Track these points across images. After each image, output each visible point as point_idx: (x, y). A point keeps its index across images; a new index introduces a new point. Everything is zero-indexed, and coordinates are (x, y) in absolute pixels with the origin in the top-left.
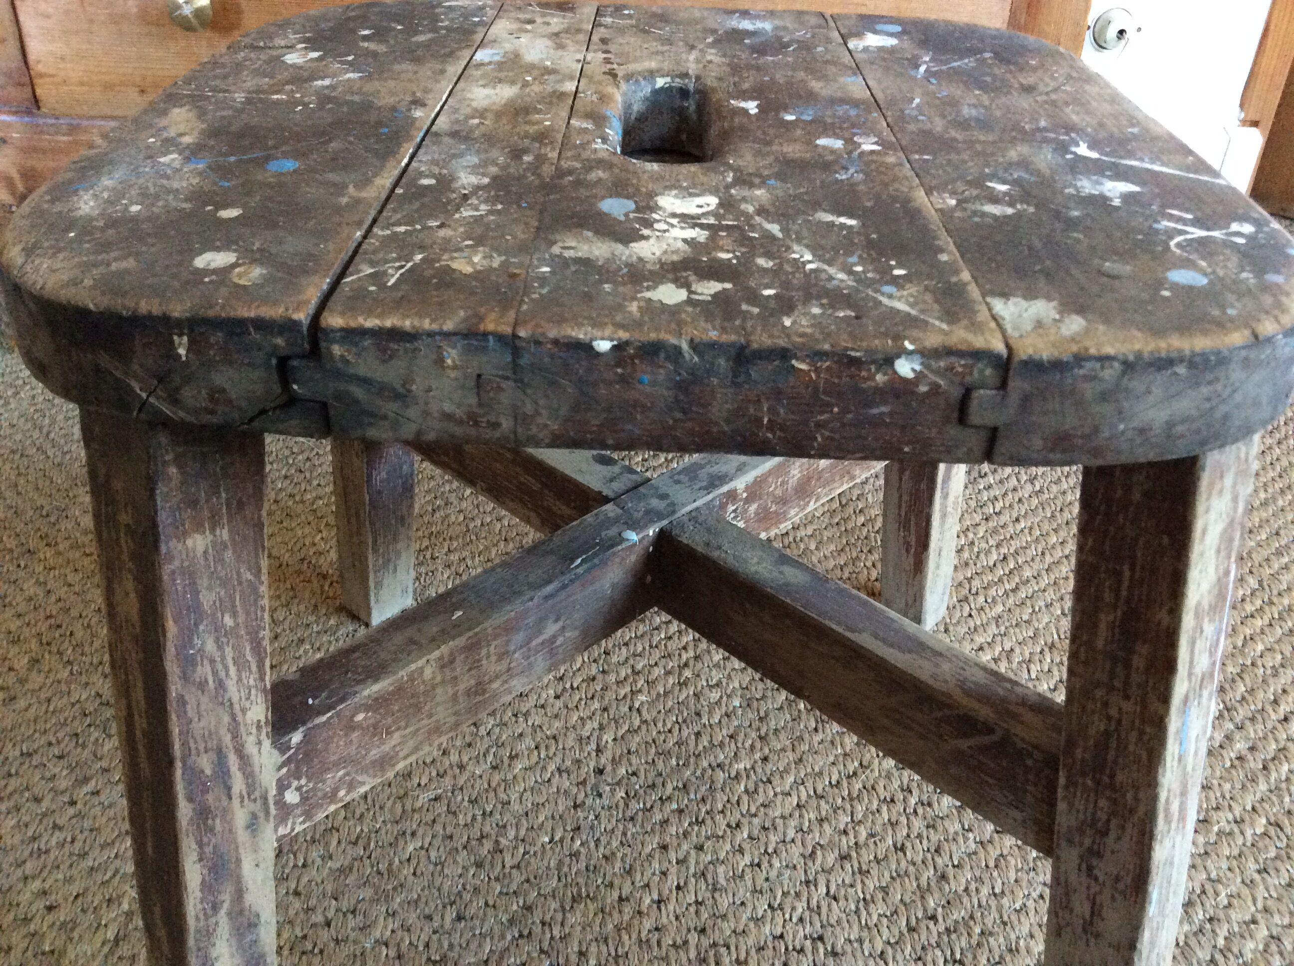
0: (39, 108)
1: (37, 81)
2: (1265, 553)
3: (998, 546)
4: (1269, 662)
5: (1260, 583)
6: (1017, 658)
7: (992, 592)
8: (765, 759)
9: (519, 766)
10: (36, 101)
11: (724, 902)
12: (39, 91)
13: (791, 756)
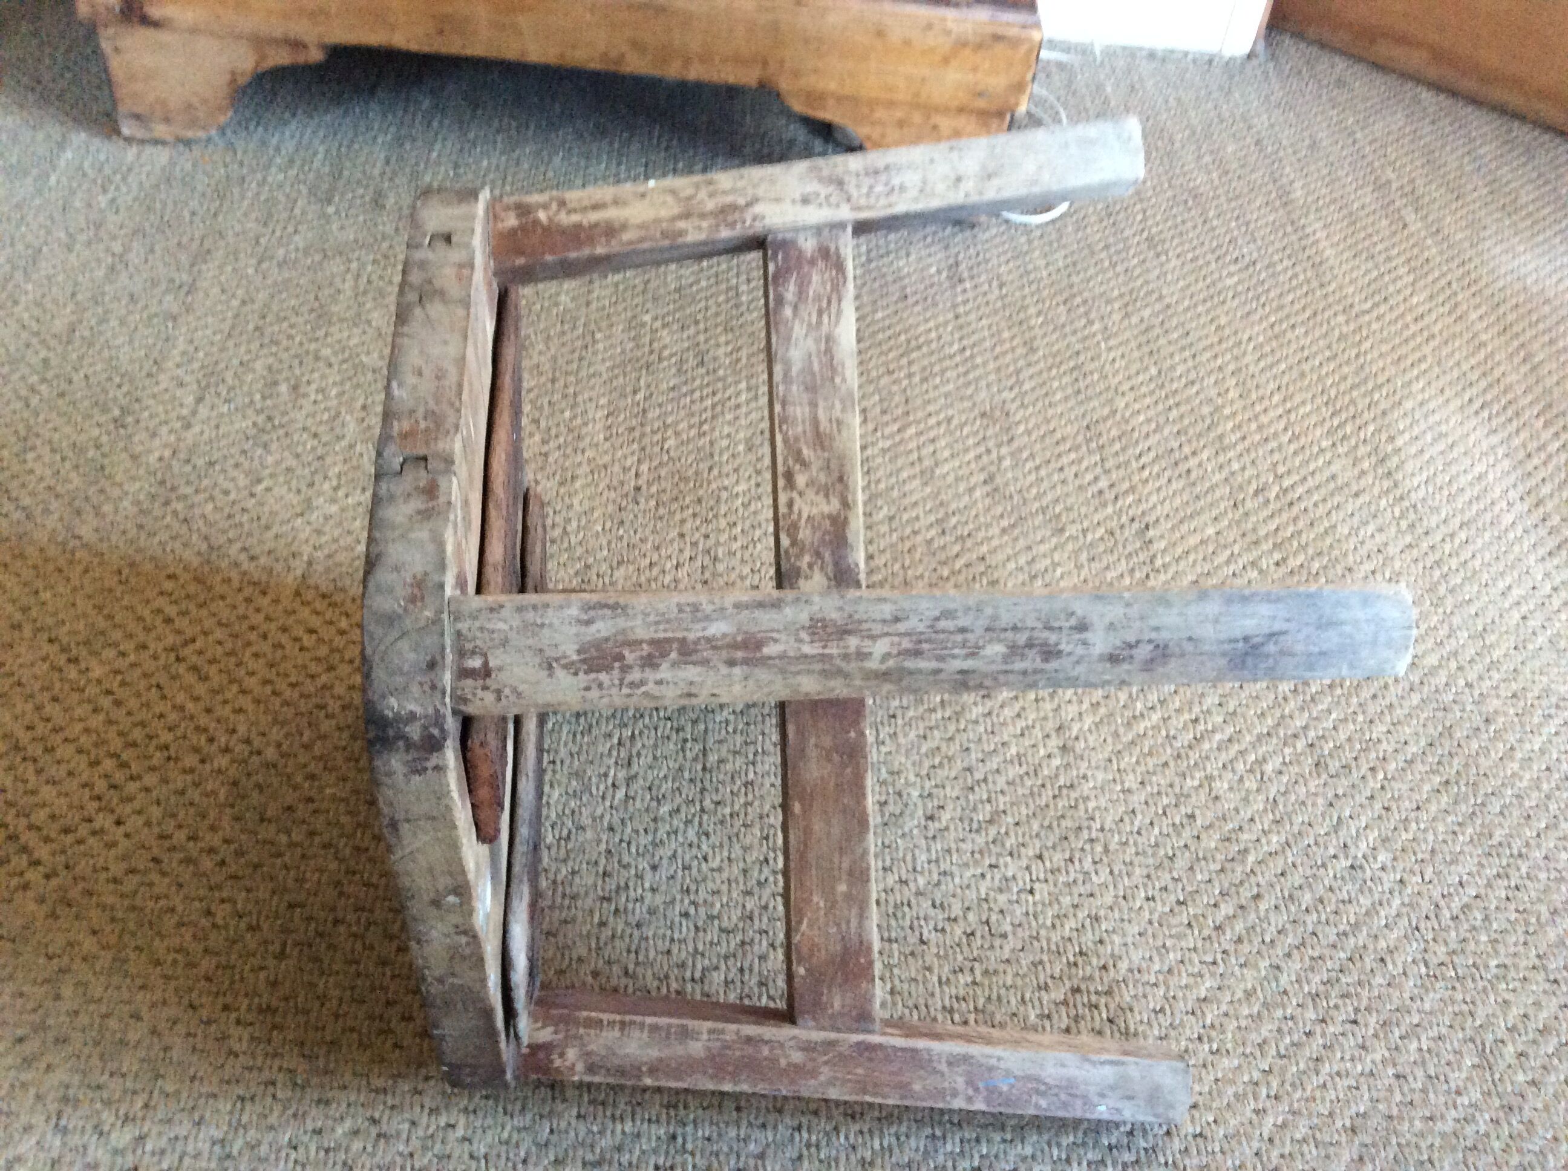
2: (1171, 349)
3: (961, 339)
4: (1145, 429)
5: (1160, 371)
6: (955, 422)
7: (948, 374)
9: (578, 484)
11: (721, 567)
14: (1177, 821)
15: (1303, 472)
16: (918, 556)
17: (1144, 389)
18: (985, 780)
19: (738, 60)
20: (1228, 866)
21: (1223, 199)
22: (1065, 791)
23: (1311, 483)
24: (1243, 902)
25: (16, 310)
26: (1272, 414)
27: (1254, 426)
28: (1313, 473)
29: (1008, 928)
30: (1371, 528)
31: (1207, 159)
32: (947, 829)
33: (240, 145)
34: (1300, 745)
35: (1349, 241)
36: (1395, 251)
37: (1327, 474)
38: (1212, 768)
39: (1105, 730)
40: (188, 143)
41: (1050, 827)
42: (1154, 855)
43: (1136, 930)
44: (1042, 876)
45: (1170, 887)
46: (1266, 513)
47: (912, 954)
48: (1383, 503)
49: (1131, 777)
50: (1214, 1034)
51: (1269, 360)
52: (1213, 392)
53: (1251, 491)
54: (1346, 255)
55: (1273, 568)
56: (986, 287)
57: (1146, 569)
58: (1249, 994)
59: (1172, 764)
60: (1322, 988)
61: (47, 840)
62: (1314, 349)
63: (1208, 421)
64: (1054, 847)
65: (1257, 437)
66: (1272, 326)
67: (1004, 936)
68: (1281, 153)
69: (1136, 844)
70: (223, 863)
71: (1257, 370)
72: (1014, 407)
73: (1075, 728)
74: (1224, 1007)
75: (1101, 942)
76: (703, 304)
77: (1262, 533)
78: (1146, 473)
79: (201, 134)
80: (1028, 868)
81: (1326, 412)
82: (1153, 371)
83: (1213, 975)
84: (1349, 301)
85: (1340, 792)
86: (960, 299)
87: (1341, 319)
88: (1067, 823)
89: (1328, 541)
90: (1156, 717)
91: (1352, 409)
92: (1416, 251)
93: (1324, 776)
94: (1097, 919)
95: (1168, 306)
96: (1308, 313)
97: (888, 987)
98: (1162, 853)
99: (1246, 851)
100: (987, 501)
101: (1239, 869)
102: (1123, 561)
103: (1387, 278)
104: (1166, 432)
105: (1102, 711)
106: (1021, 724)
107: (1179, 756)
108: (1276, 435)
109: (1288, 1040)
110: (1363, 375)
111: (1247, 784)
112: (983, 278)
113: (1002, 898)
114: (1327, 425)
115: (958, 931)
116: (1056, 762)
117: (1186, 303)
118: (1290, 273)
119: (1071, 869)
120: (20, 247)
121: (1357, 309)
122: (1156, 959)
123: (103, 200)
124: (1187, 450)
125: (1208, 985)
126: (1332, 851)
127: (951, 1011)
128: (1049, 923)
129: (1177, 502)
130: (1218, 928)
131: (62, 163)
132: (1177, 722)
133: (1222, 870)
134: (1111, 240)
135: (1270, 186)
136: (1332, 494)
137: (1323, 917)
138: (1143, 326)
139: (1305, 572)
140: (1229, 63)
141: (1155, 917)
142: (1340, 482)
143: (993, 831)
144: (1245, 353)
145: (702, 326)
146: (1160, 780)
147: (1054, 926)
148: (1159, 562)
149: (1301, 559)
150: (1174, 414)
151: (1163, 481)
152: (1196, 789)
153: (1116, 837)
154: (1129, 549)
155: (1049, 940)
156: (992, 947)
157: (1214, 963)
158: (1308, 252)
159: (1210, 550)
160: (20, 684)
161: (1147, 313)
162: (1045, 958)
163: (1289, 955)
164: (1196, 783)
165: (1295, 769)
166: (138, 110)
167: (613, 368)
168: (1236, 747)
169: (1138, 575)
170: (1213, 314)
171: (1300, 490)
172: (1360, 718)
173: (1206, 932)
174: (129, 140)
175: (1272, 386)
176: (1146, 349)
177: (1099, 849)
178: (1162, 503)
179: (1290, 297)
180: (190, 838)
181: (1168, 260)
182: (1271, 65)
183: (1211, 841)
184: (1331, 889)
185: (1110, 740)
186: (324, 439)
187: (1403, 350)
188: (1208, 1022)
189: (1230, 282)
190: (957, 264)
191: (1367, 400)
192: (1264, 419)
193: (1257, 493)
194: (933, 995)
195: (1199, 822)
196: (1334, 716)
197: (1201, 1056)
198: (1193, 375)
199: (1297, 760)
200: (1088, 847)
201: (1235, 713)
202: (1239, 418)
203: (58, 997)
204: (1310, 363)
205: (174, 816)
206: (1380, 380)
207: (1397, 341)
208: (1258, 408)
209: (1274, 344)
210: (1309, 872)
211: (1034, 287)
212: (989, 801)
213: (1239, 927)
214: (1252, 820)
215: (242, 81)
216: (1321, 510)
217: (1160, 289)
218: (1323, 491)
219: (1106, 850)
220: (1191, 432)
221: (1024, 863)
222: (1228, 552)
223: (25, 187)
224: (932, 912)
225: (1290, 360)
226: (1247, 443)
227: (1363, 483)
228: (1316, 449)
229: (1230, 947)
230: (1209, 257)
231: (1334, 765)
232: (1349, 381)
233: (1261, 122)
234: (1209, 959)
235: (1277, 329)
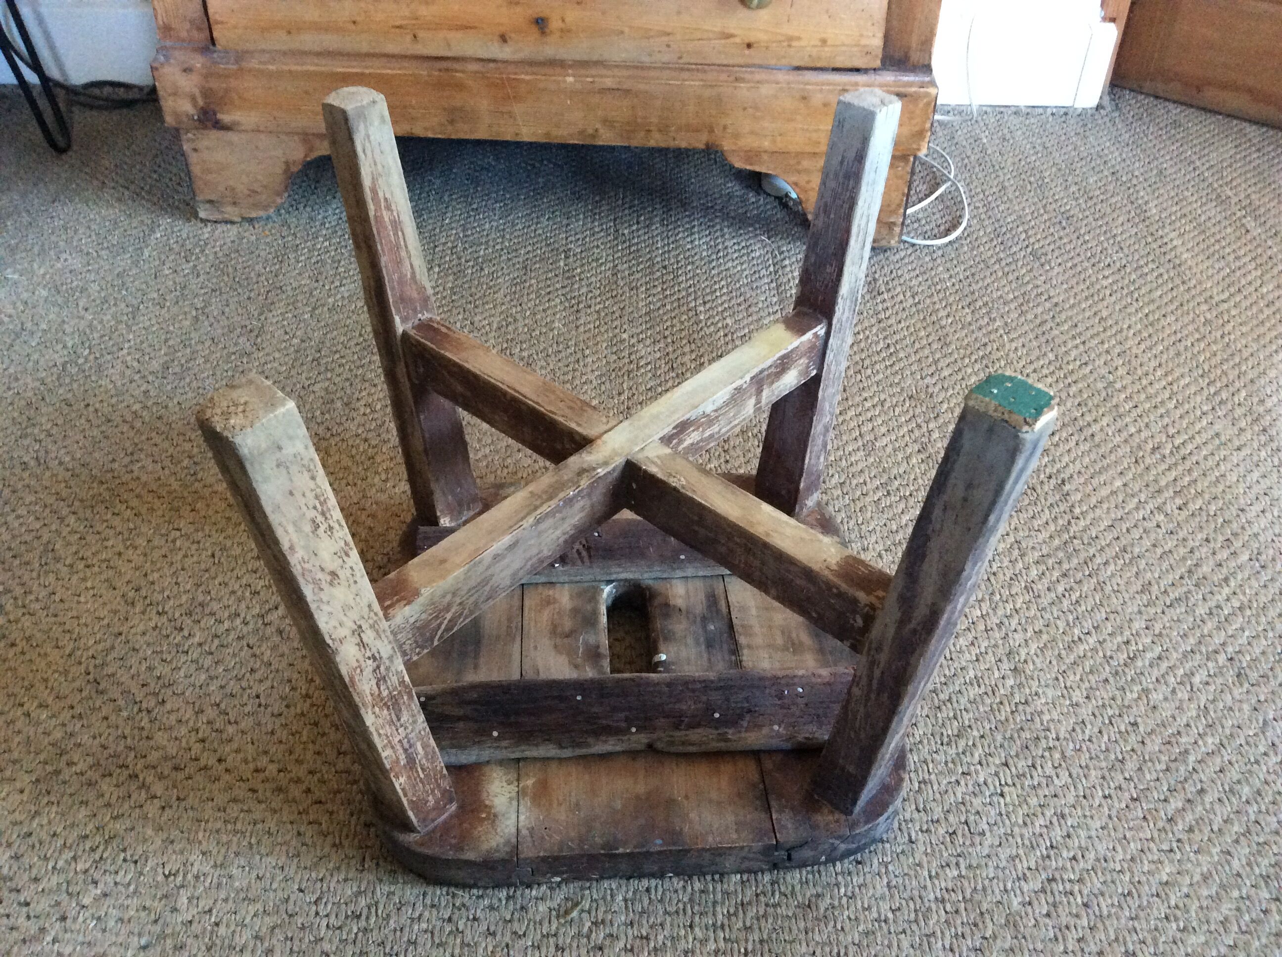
0: (214, 44)
1: (214, 27)
2: (1064, 338)
3: (885, 338)
5: (1056, 356)
6: (888, 404)
7: (877, 367)
8: (727, 462)
10: (213, 41)
12: (215, 34)
13: (742, 459)
14: (1123, 729)
15: (1190, 433)
16: (869, 515)
17: (1045, 371)
18: (950, 700)
19: (689, 128)
20: (1173, 765)
21: (1091, 219)
22: (1021, 707)
23: (1198, 440)
24: (1190, 796)
25: (121, 353)
26: (1157, 386)
27: (1143, 396)
28: (1199, 432)
29: (986, 827)
30: (1256, 475)
31: (1074, 188)
32: (921, 742)
33: (293, 221)
34: (1222, 659)
35: (1202, 246)
36: (1242, 252)
37: (1211, 433)
38: (1148, 682)
39: (1048, 653)
40: (251, 221)
41: (1011, 738)
42: (1106, 759)
43: (1098, 824)
44: (1010, 782)
45: (1124, 786)
46: (1164, 466)
47: (903, 852)
48: (1263, 454)
49: (1078, 692)
50: (1178, 913)
51: (1148, 343)
52: (1103, 371)
53: (1149, 450)
54: (1200, 258)
55: (1177, 511)
56: (901, 297)
57: (1067, 517)
58: (1205, 878)
59: (1111, 680)
60: (1272, 870)
61: (161, 777)
62: (1185, 332)
63: (1104, 394)
64: (1017, 756)
65: (1147, 406)
66: (1147, 315)
67: (983, 834)
68: (1135, 181)
69: (1088, 750)
70: (308, 791)
71: (1139, 352)
72: (936, 390)
73: (1023, 652)
74: (1185, 890)
75: (1069, 836)
76: (669, 323)
77: (1163, 483)
78: (1056, 438)
79: (262, 213)
80: (997, 774)
81: (1203, 383)
82: (1051, 356)
83: (1171, 861)
84: (1209, 294)
85: (1262, 698)
86: (880, 307)
87: (1204, 307)
88: (1027, 735)
89: (1221, 487)
90: (1092, 640)
91: (1225, 380)
92: (1259, 251)
93: (1246, 685)
94: (1063, 816)
95: (1056, 305)
96: (1176, 304)
97: (885, 881)
98: (1113, 757)
99: (1186, 751)
100: (923, 466)
101: (1182, 769)
102: (1047, 511)
103: (1238, 273)
104: (1069, 404)
105: (1045, 637)
106: (975, 651)
107: (1117, 673)
108: (1162, 402)
109: (1247, 918)
110: (1229, 352)
111: (1180, 695)
112: (899, 289)
113: (977, 802)
114: (1205, 393)
115: (941, 831)
116: (1010, 682)
117: (1072, 302)
118: (1155, 274)
119: (1035, 774)
120: (123, 305)
121: (1217, 299)
122: (1119, 849)
123: (187, 268)
124: (1088, 418)
125: (1168, 870)
126: (1262, 749)
127: (943, 901)
128: (1020, 822)
129: (1086, 460)
130: (1170, 820)
131: (153, 242)
132: (1110, 646)
133: (1167, 770)
134: (1002, 255)
135: (1129, 207)
136: (1218, 448)
137: (1263, 808)
138: (1038, 321)
139: (1204, 514)
140: (1082, 114)
141: (1114, 813)
142: (1223, 439)
143: (962, 743)
144: (1127, 339)
145: (669, 340)
146: (1104, 694)
147: (1025, 824)
148: (1077, 511)
149: (1199, 503)
150: (1074, 389)
151: (1072, 444)
152: (1136, 700)
153: (1071, 746)
154: (1051, 500)
155: (1022, 836)
156: (973, 844)
157: (1171, 850)
158: (1168, 257)
159: (1120, 499)
160: (134, 649)
161: (1040, 310)
162: (1021, 852)
163: (1237, 841)
164: (1135, 695)
165: (1219, 681)
166: (213, 197)
167: (601, 376)
168: (1165, 665)
169: (1060, 522)
170: (1094, 309)
171: (1190, 447)
172: (1271, 634)
173: (1160, 824)
174: (205, 221)
175: (1153, 364)
176: (1043, 340)
177: (1057, 756)
178: (1073, 462)
179: (1159, 293)
180: (280, 771)
181: (1052, 268)
182: (1116, 114)
183: (1154, 745)
184: (1266, 783)
185: (1054, 662)
186: (373, 443)
187: (1262, 330)
188: (1173, 903)
189: (1105, 283)
190: (875, 280)
191: (1237, 372)
192: (1151, 390)
193: (1154, 450)
194: (925, 887)
195: (1141, 729)
196: (1247, 633)
197: (1170, 933)
198: (1085, 358)
199: (1220, 672)
200: (1047, 754)
201: (1160, 635)
202: (1129, 391)
203: (174, 910)
204: (1184, 343)
205: (266, 753)
206: (1245, 354)
207: (1255, 322)
208: (1144, 382)
209: (1151, 330)
210: (1244, 769)
211: (941, 295)
212: (955, 718)
213: (1189, 817)
214: (1188, 725)
215: (295, 169)
216: (1211, 463)
217: (1047, 291)
218: (1210, 447)
219: (1064, 756)
220: (1090, 404)
221: (993, 770)
222: (1136, 500)
223: (124, 261)
224: (916, 815)
225: (1166, 343)
226: (1139, 410)
227: (1243, 439)
228: (1198, 413)
229: (1184, 837)
230: (1086, 264)
231: (1254, 676)
232: (1219, 358)
233: (1114, 157)
234: (1165, 847)
235: (1151, 318)
